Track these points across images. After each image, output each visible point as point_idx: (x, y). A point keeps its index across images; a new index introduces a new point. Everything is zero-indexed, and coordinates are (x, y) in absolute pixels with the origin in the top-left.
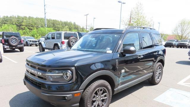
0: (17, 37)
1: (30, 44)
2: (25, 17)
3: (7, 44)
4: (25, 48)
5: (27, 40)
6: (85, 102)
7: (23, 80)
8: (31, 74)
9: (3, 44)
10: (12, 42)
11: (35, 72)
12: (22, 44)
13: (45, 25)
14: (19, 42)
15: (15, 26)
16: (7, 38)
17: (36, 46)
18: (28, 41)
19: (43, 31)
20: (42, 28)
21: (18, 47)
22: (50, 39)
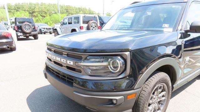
0: (30, 23)
1: (44, 32)
2: (37, 3)
3: (20, 31)
4: (39, 36)
5: (40, 27)
6: (141, 106)
7: (44, 71)
8: (55, 63)
9: (17, 31)
10: (26, 29)
11: (62, 60)
12: (36, 31)
13: (58, 11)
14: (33, 29)
15: (27, 13)
16: (20, 24)
17: (51, 33)
18: (42, 28)
19: (56, 18)
20: (55, 15)
21: (32, 34)
22: (66, 24)
